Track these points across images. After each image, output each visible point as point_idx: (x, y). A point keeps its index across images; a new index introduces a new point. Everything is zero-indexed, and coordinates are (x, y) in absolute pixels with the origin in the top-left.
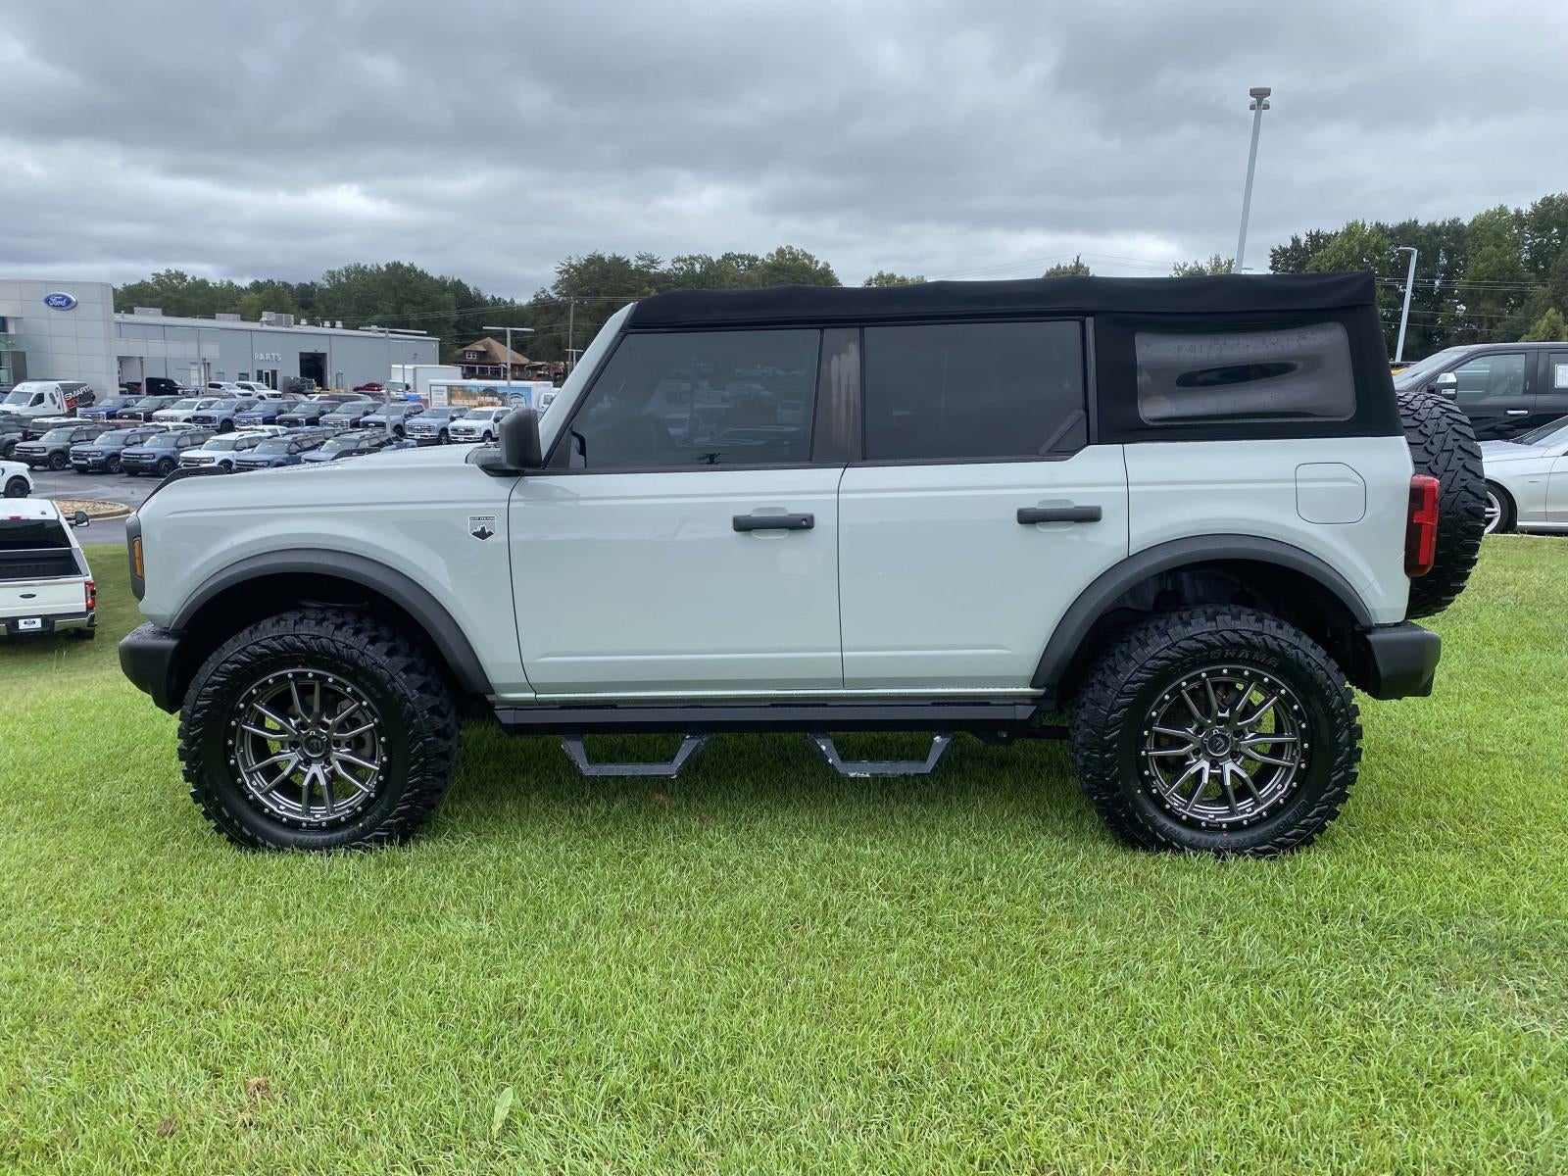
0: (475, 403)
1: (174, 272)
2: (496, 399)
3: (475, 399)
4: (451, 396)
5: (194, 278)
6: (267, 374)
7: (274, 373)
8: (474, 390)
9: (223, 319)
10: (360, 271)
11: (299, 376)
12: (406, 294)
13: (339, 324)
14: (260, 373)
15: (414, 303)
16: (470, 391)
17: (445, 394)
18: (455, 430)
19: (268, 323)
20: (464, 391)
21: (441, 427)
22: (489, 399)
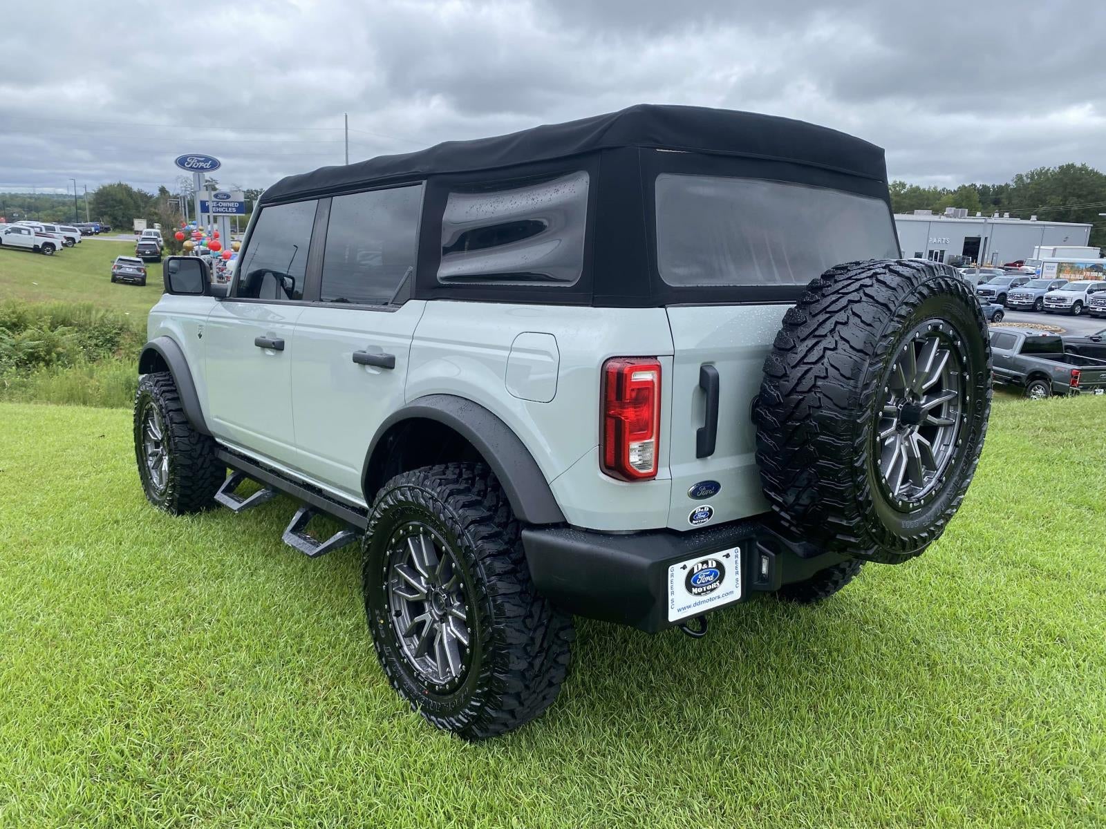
0: (1082, 277)
1: (898, 182)
2: (1101, 274)
3: (1082, 273)
4: (1060, 271)
5: (911, 186)
6: (937, 253)
7: (942, 252)
8: (1082, 266)
9: (919, 214)
10: (1042, 173)
11: (961, 255)
12: (1074, 189)
13: (1006, 215)
14: (931, 252)
15: (1079, 196)
16: (1078, 267)
17: (1055, 270)
18: (1049, 298)
19: (947, 216)
20: (1072, 268)
21: (1037, 296)
22: (1095, 274)
